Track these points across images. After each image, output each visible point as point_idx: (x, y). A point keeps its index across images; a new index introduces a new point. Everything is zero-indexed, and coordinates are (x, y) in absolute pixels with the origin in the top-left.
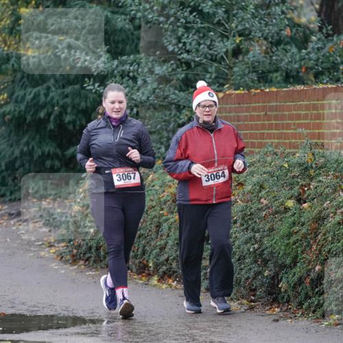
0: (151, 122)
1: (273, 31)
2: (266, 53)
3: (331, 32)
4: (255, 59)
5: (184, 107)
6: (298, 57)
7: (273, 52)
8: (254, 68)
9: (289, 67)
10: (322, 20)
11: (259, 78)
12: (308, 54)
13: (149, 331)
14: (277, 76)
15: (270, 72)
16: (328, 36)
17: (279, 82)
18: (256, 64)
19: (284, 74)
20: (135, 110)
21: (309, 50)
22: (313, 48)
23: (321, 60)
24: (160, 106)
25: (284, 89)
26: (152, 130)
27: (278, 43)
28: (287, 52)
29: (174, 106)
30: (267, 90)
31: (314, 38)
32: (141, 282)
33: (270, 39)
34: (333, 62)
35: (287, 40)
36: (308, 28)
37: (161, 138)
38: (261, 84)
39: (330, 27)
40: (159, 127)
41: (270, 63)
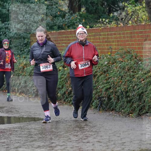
0: (15, 43)
1: (54, 13)
2: (52, 20)
3: (72, 13)
4: (48, 22)
5: (26, 38)
6: (62, 21)
7: (54, 20)
8: (48, 25)
9: (59, 24)
10: (69, 9)
11: (50, 28)
12: (65, 20)
13: (16, 111)
14: (56, 27)
15: (53, 26)
16: (71, 14)
17: (56, 29)
18: (49, 24)
19: (58, 27)
20: (10, 39)
21: (66, 18)
22: (67, 18)
23: (69, 22)
24: (18, 38)
25: (58, 31)
26: (16, 46)
27: (56, 17)
28: (58, 19)
29: (22, 38)
30: (52, 32)
31: (67, 15)
32: (13, 95)
33: (53, 16)
34: (73, 23)
35: (59, 16)
36: (65, 12)
37: (19, 48)
38: (50, 30)
39: (72, 11)
40: (18, 44)
41: (53, 23)
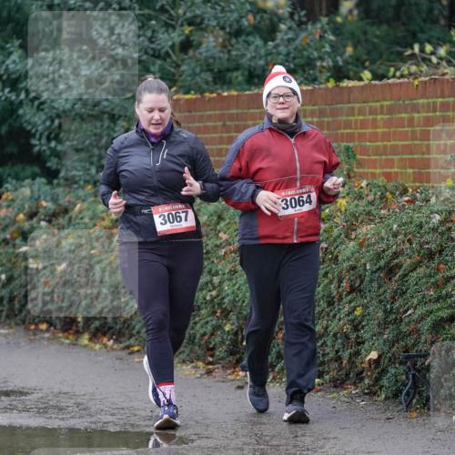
0: (77, 137)
1: (232, 19)
2: (224, 46)
3: (304, 19)
4: (209, 54)
5: (120, 116)
6: (263, 52)
7: (232, 46)
8: (208, 65)
9: (253, 64)
10: (293, 4)
11: (214, 78)
12: (276, 46)
13: (78, 405)
14: (238, 76)
15: (228, 70)
16: (300, 24)
17: (239, 84)
18: (211, 61)
19: (246, 73)
20: (57, 122)
21: (277, 41)
22: (282, 40)
23: (292, 55)
24: (89, 116)
25: (247, 93)
26: (80, 147)
27: (238, 33)
28: (249, 45)
29: (106, 116)
30: (225, 94)
31: (283, 27)
32: (67, 341)
33: (228, 30)
34: (309, 58)
35: (250, 29)
36: (276, 14)
37: (91, 156)
38: (218, 86)
39: (303, 13)
40: (87, 142)
41: (228, 60)
